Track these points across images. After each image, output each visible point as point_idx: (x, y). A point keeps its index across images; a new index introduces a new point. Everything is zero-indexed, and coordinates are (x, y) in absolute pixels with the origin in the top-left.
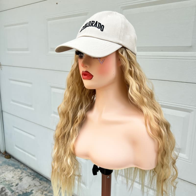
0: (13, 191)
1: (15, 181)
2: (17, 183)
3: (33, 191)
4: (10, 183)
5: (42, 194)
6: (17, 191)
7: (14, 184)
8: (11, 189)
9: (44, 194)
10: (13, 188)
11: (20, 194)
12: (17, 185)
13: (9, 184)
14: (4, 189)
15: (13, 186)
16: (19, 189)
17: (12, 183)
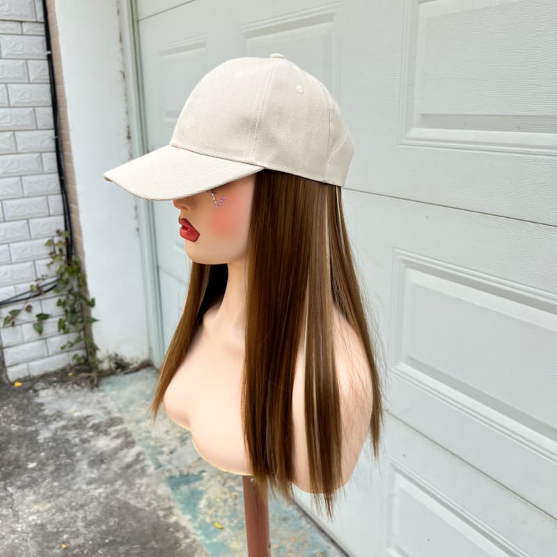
0: (159, 466)
1: (169, 442)
2: (172, 447)
3: (204, 474)
4: (158, 444)
5: (224, 485)
6: (169, 467)
7: (166, 449)
8: (157, 460)
9: (227, 485)
10: (163, 459)
11: (174, 474)
12: (171, 453)
13: (155, 448)
14: (142, 457)
15: (162, 453)
16: (175, 462)
17: (162, 446)
